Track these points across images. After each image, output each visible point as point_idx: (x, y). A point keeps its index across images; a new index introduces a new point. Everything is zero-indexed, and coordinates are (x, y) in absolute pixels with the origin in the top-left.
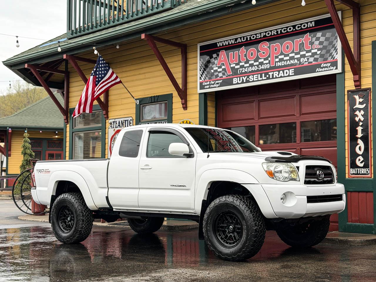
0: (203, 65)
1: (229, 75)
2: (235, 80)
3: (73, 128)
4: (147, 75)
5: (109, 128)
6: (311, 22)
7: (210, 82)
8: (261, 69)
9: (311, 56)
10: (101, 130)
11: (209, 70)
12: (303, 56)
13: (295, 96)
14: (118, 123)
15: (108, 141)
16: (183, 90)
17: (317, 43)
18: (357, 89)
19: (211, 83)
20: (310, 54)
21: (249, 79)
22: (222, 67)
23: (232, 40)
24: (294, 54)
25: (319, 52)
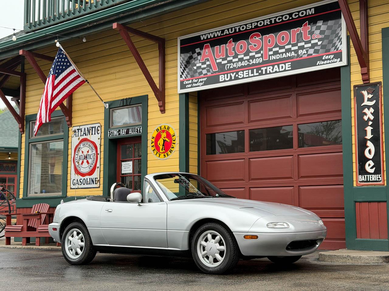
0: (184, 62)
1: (215, 72)
2: (222, 77)
3: (29, 138)
4: (118, 75)
5: (73, 136)
6: (310, 9)
7: (192, 80)
8: (252, 63)
9: (310, 48)
10: (63, 140)
11: (191, 67)
12: (302, 48)
13: (291, 95)
14: (83, 130)
15: (71, 152)
16: (161, 90)
17: (318, 32)
18: (364, 84)
19: (193, 82)
20: (310, 45)
21: (239, 75)
22: (207, 62)
23: (218, 32)
24: (291, 45)
25: (319, 43)
